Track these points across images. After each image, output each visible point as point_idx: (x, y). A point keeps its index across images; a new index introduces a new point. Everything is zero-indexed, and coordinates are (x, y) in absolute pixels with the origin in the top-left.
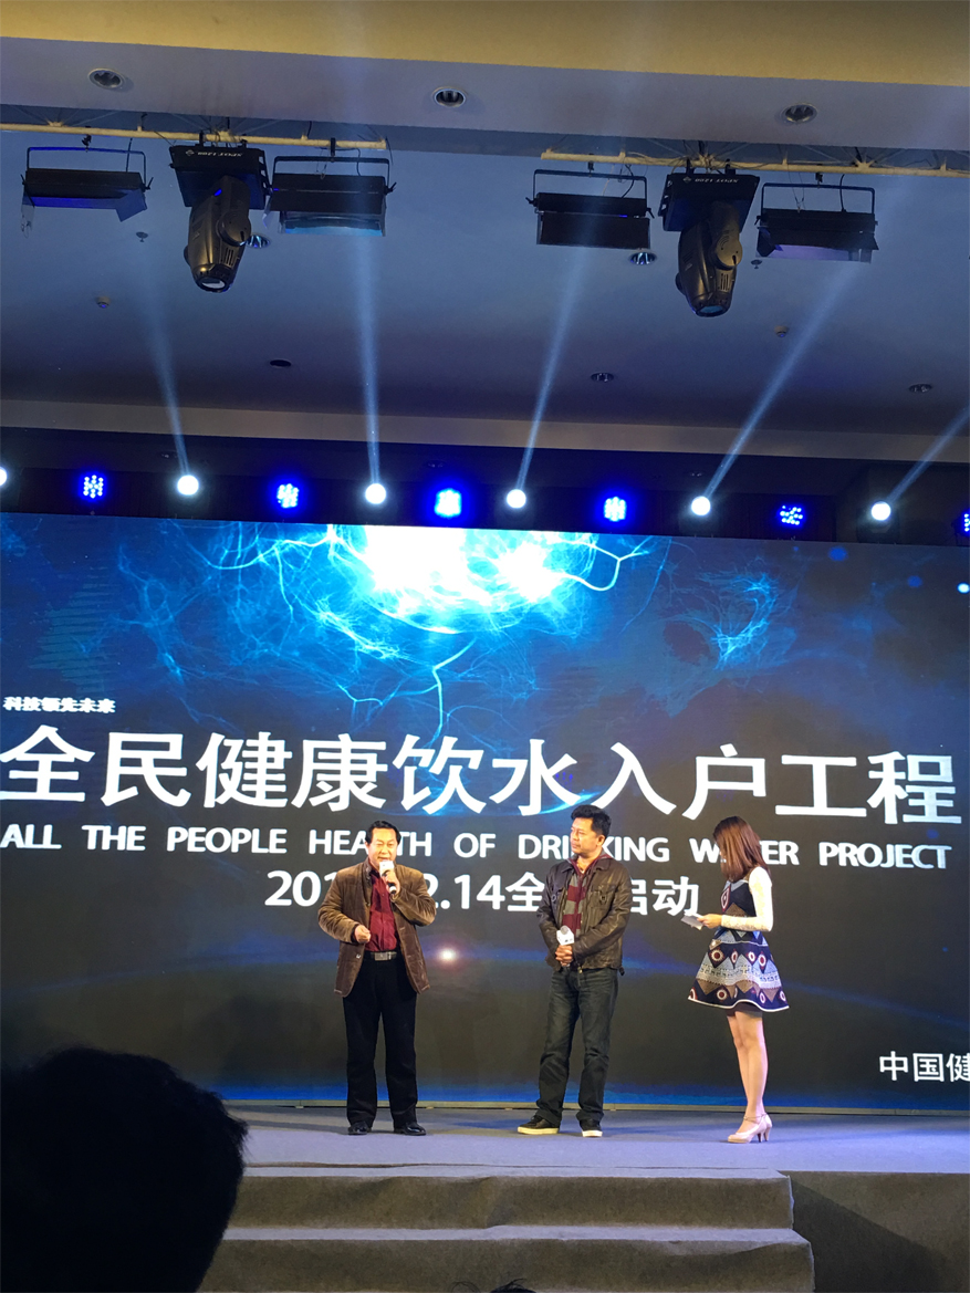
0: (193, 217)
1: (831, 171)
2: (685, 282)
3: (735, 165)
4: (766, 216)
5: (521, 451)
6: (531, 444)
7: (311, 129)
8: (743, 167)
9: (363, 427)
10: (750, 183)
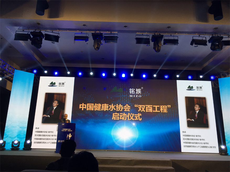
0: (94, 41)
1: (173, 35)
2: (154, 48)
3: (160, 34)
4: (164, 40)
5: (133, 69)
6: (134, 68)
7: (108, 31)
8: (162, 34)
9: (114, 66)
10: (163, 36)
